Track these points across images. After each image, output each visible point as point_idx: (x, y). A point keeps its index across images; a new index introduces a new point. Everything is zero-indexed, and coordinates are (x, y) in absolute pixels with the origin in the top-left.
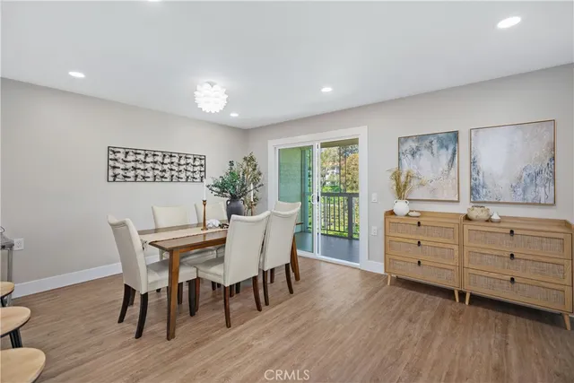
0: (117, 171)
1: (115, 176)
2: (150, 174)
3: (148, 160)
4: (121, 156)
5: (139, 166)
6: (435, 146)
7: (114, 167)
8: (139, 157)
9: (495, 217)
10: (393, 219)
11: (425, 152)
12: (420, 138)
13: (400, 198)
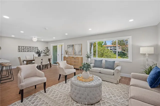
0: (20, 50)
1: (20, 51)
2: (26, 50)
3: (26, 48)
4: (21, 48)
5: (24, 49)
6: (71, 46)
7: (19, 49)
8: (24, 48)
9: (76, 57)
10: (65, 58)
11: (70, 48)
12: (70, 45)
13: (67, 54)
